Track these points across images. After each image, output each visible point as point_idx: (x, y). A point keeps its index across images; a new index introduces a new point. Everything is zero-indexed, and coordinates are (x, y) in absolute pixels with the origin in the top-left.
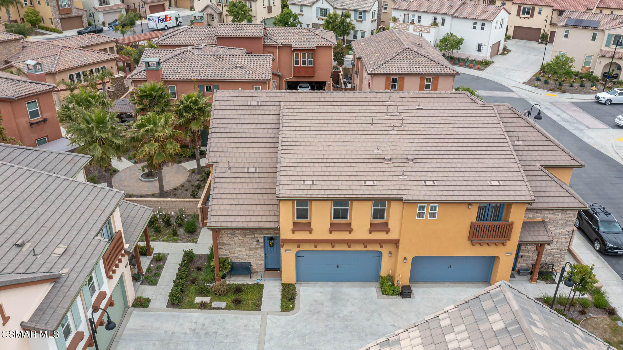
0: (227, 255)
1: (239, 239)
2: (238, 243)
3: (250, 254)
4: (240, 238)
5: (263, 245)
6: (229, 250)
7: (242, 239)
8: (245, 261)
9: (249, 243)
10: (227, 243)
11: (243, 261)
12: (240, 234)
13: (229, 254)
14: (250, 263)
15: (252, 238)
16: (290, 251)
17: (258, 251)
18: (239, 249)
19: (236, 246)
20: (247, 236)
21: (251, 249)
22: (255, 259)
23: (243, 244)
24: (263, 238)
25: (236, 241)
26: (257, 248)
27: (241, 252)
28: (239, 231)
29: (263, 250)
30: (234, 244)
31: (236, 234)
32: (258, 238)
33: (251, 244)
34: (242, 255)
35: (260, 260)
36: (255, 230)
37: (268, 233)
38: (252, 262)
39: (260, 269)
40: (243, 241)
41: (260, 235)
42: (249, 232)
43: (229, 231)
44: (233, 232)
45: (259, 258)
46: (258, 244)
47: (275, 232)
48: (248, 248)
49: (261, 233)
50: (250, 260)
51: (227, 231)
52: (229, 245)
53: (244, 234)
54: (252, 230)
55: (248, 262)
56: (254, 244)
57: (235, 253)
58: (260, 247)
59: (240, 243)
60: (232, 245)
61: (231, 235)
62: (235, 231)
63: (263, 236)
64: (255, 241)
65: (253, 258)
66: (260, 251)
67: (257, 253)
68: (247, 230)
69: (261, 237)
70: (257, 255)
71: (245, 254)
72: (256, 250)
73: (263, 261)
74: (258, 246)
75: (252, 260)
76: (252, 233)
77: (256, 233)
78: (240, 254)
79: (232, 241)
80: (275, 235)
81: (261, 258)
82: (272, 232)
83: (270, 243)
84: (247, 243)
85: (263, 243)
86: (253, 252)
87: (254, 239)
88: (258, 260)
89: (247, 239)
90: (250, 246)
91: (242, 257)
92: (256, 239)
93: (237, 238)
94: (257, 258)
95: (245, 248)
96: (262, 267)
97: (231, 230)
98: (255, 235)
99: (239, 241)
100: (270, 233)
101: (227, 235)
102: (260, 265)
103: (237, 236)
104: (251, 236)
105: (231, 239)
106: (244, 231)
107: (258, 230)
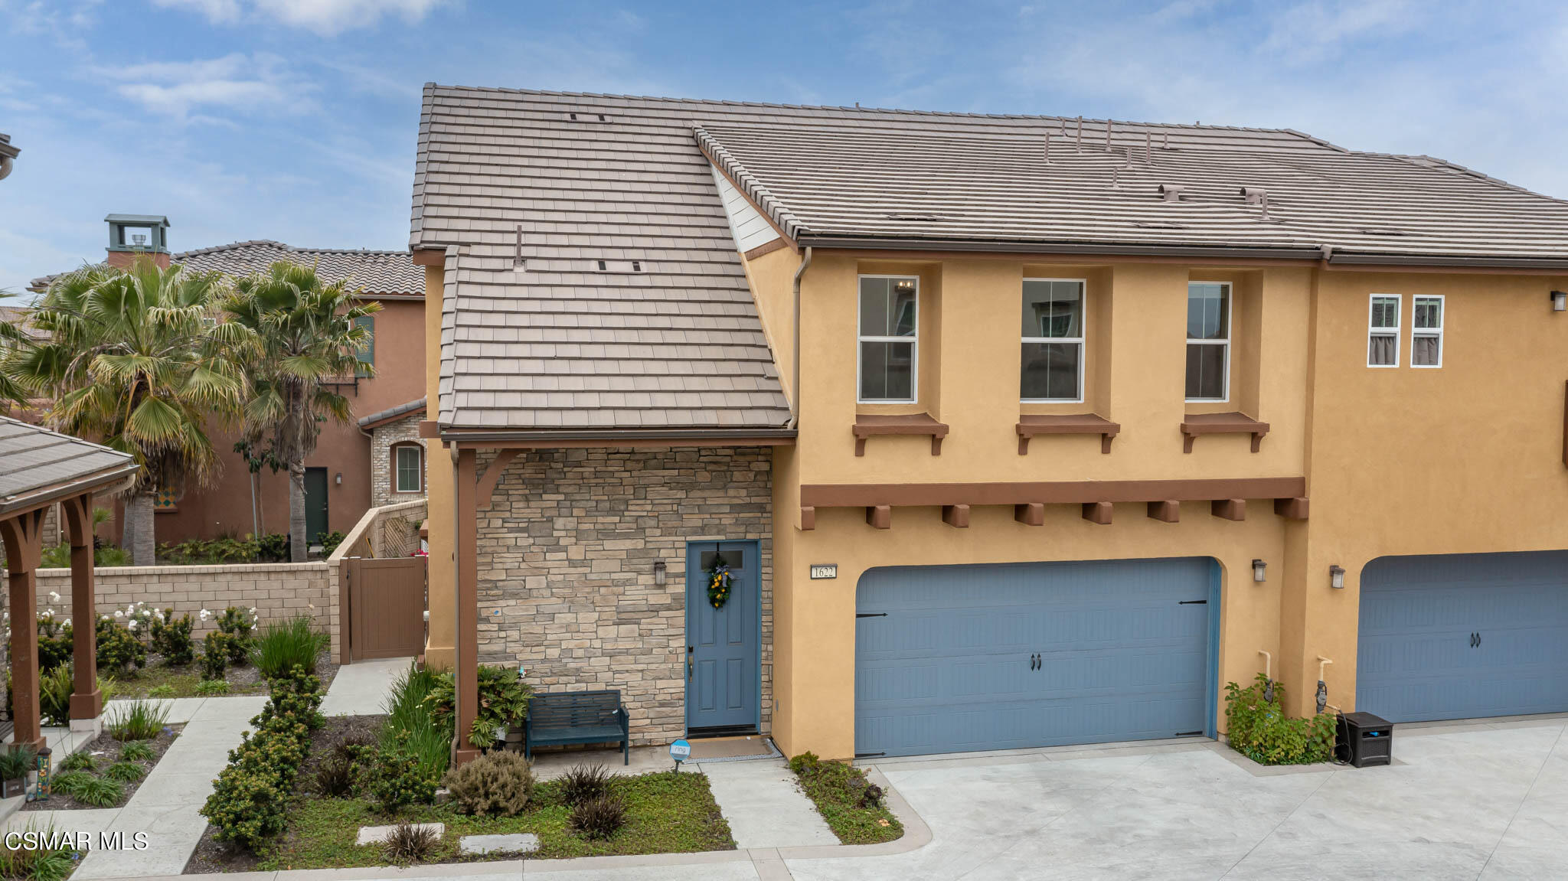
0: (506, 656)
1: (572, 563)
2: (568, 584)
3: (622, 645)
4: (576, 553)
5: (680, 588)
6: (515, 625)
7: (585, 562)
8: (592, 688)
9: (615, 583)
10: (513, 585)
11: (582, 687)
12: (579, 535)
13: (513, 648)
14: (617, 693)
15: (631, 554)
17: (658, 624)
18: (569, 618)
19: (551, 604)
20: (609, 544)
21: (624, 616)
22: (642, 671)
23: (587, 590)
24: (683, 553)
25: (556, 571)
26: (655, 610)
27: (579, 632)
28: (572, 516)
29: (682, 621)
30: (547, 593)
31: (556, 533)
32: (663, 553)
33: (627, 588)
34: (583, 650)
35: (668, 673)
36: (649, 508)
37: (706, 525)
38: (629, 689)
39: (661, 729)
40: (591, 572)
41: (670, 535)
42: (620, 522)
43: (525, 520)
44: (545, 519)
45: (663, 666)
46: (661, 586)
47: (741, 515)
48: (614, 609)
49: (678, 523)
50: (616, 676)
51: (514, 516)
52: (522, 595)
53: (598, 531)
54: (635, 510)
55: (609, 688)
56: (640, 587)
57: (545, 643)
58: (669, 601)
59: (575, 584)
60: (535, 593)
61: (531, 541)
62: (554, 518)
63: (683, 538)
64: (648, 566)
65: (632, 666)
66: (666, 622)
67: (652, 637)
68: (612, 511)
69: (677, 545)
70: (654, 650)
71: (597, 644)
72: (648, 620)
73: (682, 683)
74: (658, 598)
75: (628, 674)
76: (634, 526)
77: (653, 523)
78: (572, 644)
79: (535, 571)
80: (742, 536)
81: (670, 666)
82: (728, 516)
83: (716, 580)
84: (609, 583)
85: (683, 580)
86: (633, 631)
87: (643, 561)
88: (655, 674)
89: (607, 559)
90: (620, 598)
91: (581, 660)
92: (652, 556)
93: (563, 555)
94: (653, 666)
95: (597, 608)
96: (673, 717)
97: (534, 510)
98: (647, 539)
99: (572, 570)
100: (718, 522)
101: (516, 538)
102: (665, 704)
103: (562, 542)
104: (628, 544)
105: (532, 565)
106: (596, 513)
107: (661, 508)
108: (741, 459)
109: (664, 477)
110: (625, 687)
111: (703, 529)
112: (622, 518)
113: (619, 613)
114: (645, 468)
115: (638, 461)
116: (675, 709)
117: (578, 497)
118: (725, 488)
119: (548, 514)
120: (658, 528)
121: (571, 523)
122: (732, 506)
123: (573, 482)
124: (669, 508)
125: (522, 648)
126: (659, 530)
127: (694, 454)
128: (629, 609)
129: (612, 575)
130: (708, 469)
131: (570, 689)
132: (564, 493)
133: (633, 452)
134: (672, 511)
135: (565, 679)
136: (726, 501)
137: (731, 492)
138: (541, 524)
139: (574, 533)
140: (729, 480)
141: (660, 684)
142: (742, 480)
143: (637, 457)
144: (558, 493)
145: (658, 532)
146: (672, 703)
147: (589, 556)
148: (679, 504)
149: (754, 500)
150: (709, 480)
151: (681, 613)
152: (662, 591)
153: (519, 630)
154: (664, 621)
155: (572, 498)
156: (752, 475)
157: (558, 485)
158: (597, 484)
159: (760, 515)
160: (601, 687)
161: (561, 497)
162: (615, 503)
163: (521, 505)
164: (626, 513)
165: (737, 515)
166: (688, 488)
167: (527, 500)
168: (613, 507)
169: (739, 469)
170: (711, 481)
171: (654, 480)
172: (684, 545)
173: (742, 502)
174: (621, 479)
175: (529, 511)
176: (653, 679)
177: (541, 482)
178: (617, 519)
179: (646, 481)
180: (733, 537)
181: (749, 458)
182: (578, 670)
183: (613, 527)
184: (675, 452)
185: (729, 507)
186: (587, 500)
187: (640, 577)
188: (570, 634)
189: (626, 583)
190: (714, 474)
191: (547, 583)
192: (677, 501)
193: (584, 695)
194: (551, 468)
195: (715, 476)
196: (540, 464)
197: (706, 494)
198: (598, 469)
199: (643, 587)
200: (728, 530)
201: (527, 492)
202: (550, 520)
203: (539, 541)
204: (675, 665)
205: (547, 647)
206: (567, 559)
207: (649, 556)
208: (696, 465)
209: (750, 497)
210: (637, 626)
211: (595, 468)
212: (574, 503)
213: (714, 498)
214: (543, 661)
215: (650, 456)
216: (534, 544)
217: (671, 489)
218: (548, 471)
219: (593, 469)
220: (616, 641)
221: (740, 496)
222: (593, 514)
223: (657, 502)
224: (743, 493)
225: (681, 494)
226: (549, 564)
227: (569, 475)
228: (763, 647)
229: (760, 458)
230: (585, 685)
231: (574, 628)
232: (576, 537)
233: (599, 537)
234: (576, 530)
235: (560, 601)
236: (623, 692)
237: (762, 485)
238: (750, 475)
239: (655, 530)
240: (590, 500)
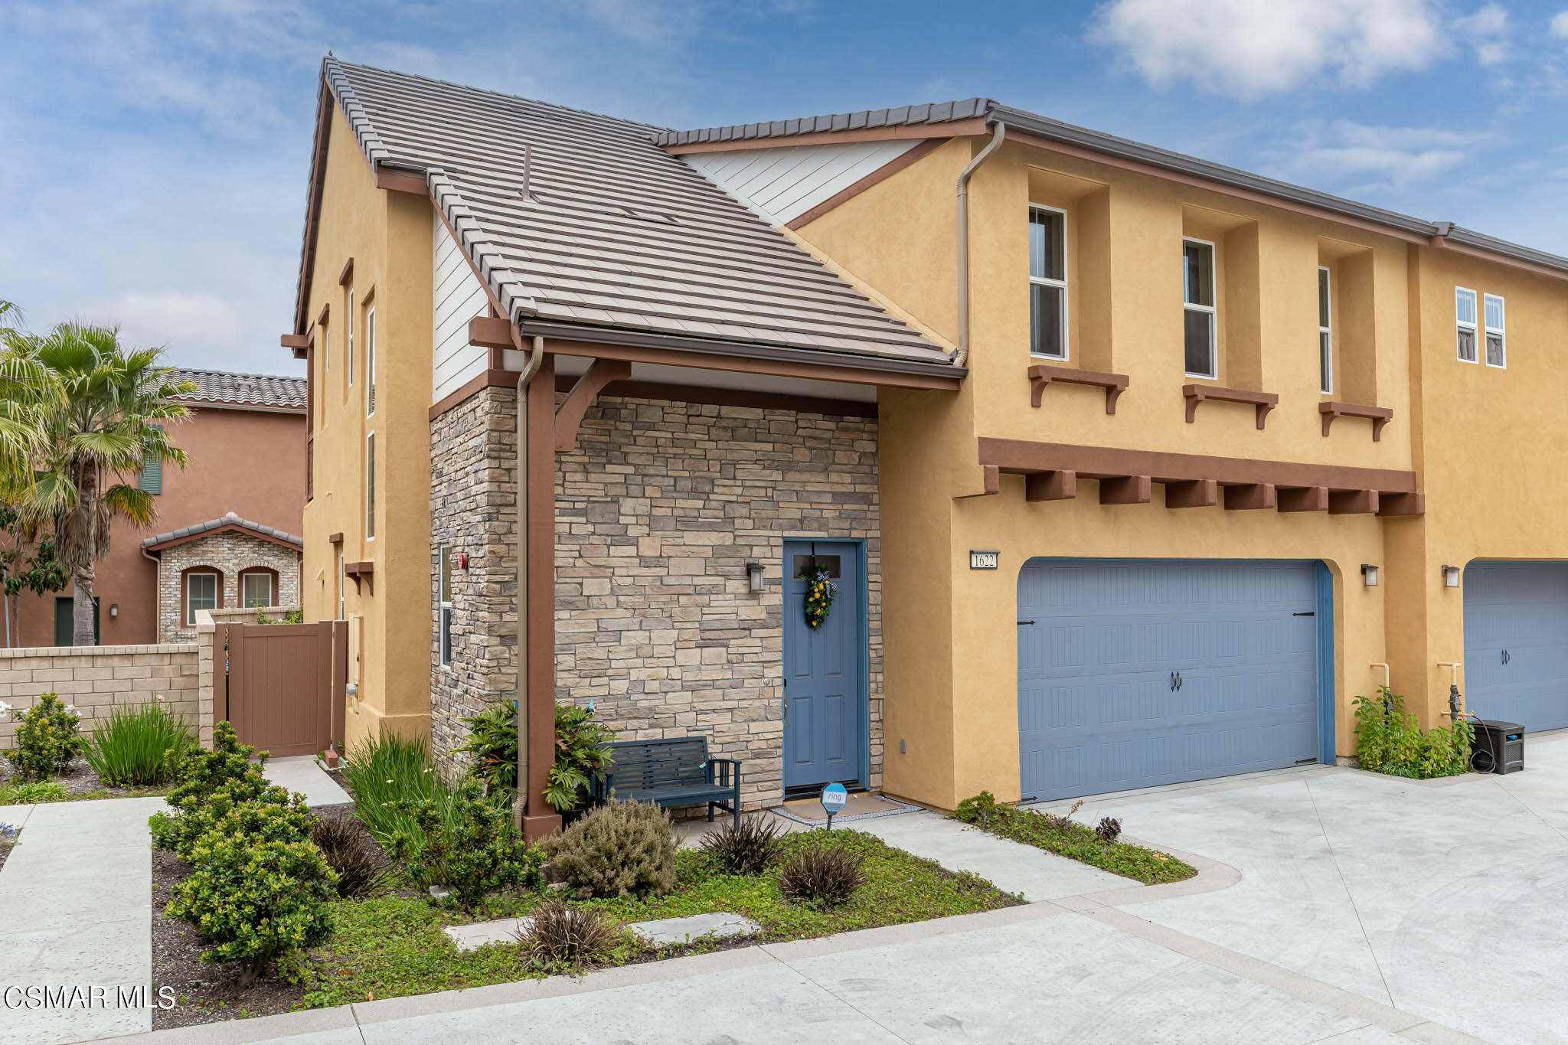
1: (644, 561)
2: (638, 589)
3: (707, 675)
4: (649, 547)
5: (775, 599)
7: (660, 560)
8: (671, 734)
9: (697, 591)
10: (566, 590)
11: (656, 734)
12: (653, 523)
14: (702, 741)
15: (719, 552)
16: (990, 561)
17: (750, 645)
18: (640, 637)
19: (615, 619)
20: (690, 537)
21: (708, 635)
22: (731, 710)
23: (663, 599)
24: (779, 552)
25: (624, 572)
26: (746, 628)
27: (652, 657)
28: (644, 497)
29: (778, 643)
30: (611, 602)
31: (622, 520)
32: (757, 552)
33: (713, 597)
34: (658, 682)
35: (763, 713)
36: (739, 491)
37: (805, 517)
38: (715, 735)
39: (755, 789)
40: (668, 574)
41: (764, 527)
42: (704, 508)
43: (583, 499)
44: (609, 499)
45: (757, 703)
46: (753, 594)
47: (846, 507)
48: (697, 625)
49: (770, 513)
50: (700, 717)
51: (568, 492)
52: (578, 604)
53: (677, 519)
54: (721, 494)
55: (691, 734)
56: (728, 597)
57: (610, 672)
58: (764, 616)
59: (648, 591)
60: (595, 601)
61: (591, 528)
62: (621, 499)
63: (778, 533)
64: (738, 569)
65: (720, 703)
66: (760, 644)
67: (743, 664)
68: (694, 493)
69: (772, 541)
70: (746, 681)
71: (676, 673)
72: (739, 641)
73: (780, 725)
74: (753, 612)
75: (715, 715)
76: (721, 515)
77: (743, 511)
78: (643, 674)
79: (596, 571)
80: (846, 533)
81: (766, 702)
82: (831, 507)
83: (816, 590)
84: (690, 590)
85: (779, 589)
86: (720, 656)
87: (732, 561)
88: (748, 715)
89: (688, 557)
90: (705, 610)
91: (654, 696)
92: (742, 555)
93: (631, 550)
94: (745, 704)
95: (675, 624)
96: (769, 771)
97: (594, 486)
98: (736, 533)
99: (644, 571)
100: (818, 514)
101: (571, 523)
102: (759, 754)
103: (632, 532)
104: (714, 538)
105: (593, 562)
106: (675, 495)
107: (753, 492)
108: (844, 436)
109: (756, 451)
110: (711, 732)
111: (802, 523)
112: (707, 503)
113: (702, 631)
114: (733, 439)
115: (725, 428)
116: (772, 760)
117: (651, 471)
118: (826, 470)
119: (611, 493)
120: (749, 518)
121: (643, 506)
122: (834, 494)
123: (643, 450)
124: (762, 492)
125: (578, 680)
126: (751, 521)
127: (790, 424)
128: (717, 625)
129: (695, 578)
130: (807, 444)
131: (641, 737)
132: (635, 465)
133: (719, 417)
134: (767, 496)
135: (635, 723)
136: (828, 488)
137: (834, 477)
138: (603, 505)
139: (646, 520)
140: (831, 461)
141: (754, 727)
142: (845, 462)
143: (724, 424)
144: (627, 464)
145: (749, 523)
146: (767, 753)
147: (666, 551)
148: (774, 489)
149: (860, 488)
150: (809, 460)
151: (779, 632)
152: (754, 602)
153: (575, 654)
154: (758, 642)
155: (645, 472)
156: (856, 456)
157: (626, 454)
158: (675, 455)
159: (865, 507)
160: (680, 733)
161: (630, 470)
162: (698, 482)
163: (579, 477)
164: (712, 497)
165: (840, 507)
166: (786, 467)
167: (587, 472)
168: (696, 488)
169: (841, 447)
170: (810, 462)
171: (745, 455)
172: (780, 542)
173: (846, 490)
174: (705, 450)
175: (588, 485)
176: (745, 721)
177: (604, 447)
178: (700, 504)
179: (736, 456)
180: (836, 534)
181: (853, 436)
182: (651, 709)
183: (696, 513)
184: (769, 421)
185: (830, 496)
186: (663, 476)
187: (729, 583)
188: (641, 660)
189: (712, 590)
190: (813, 452)
191: (612, 589)
192: (772, 484)
193: (660, 745)
194: (617, 429)
195: (815, 454)
196: (602, 422)
197: (806, 477)
198: (675, 435)
199: (733, 596)
200: (830, 526)
201: (586, 459)
202: (615, 501)
203: (600, 529)
204: (771, 701)
205: (611, 678)
206: (638, 556)
207: (739, 555)
208: (794, 439)
209: (855, 484)
210: (725, 649)
211: (673, 433)
212: (646, 479)
213: (815, 483)
214: (605, 698)
215: (739, 423)
216: (593, 533)
217: (764, 469)
218: (612, 433)
219: (670, 435)
220: (700, 669)
221: (844, 482)
222: (670, 495)
223: (748, 483)
224: (847, 478)
225: (777, 476)
226: (614, 562)
227: (640, 440)
228: (872, 676)
229: (865, 436)
230: (661, 730)
231: (646, 651)
232: (649, 525)
233: (679, 527)
234: (650, 516)
235: (628, 613)
236: (709, 740)
237: (867, 469)
238: (854, 456)
239: (746, 521)
240: (667, 475)
